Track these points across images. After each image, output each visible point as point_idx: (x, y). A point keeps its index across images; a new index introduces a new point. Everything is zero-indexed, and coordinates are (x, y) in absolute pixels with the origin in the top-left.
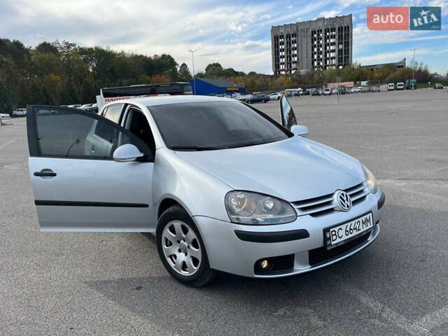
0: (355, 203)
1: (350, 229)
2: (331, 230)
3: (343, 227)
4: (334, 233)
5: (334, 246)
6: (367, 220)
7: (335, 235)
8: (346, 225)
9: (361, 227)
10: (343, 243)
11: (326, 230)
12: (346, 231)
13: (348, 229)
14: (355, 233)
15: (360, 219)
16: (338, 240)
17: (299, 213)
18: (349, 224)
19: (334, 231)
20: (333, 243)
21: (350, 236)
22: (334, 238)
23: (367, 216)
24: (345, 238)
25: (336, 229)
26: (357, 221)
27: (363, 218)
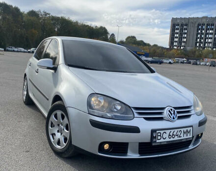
0: (179, 118)
1: (173, 135)
2: (157, 132)
3: (168, 132)
4: (159, 134)
5: (159, 144)
6: (188, 132)
7: (160, 136)
8: (170, 130)
9: (182, 135)
10: (166, 143)
11: (153, 131)
12: (169, 135)
13: (171, 134)
14: (176, 138)
15: (182, 130)
16: (162, 140)
17: (136, 115)
18: (172, 131)
19: (160, 133)
20: (157, 141)
21: (172, 139)
22: (159, 138)
23: (189, 129)
24: (168, 140)
25: (162, 132)
26: (179, 130)
27: (185, 129)
